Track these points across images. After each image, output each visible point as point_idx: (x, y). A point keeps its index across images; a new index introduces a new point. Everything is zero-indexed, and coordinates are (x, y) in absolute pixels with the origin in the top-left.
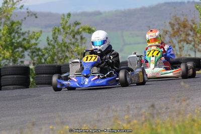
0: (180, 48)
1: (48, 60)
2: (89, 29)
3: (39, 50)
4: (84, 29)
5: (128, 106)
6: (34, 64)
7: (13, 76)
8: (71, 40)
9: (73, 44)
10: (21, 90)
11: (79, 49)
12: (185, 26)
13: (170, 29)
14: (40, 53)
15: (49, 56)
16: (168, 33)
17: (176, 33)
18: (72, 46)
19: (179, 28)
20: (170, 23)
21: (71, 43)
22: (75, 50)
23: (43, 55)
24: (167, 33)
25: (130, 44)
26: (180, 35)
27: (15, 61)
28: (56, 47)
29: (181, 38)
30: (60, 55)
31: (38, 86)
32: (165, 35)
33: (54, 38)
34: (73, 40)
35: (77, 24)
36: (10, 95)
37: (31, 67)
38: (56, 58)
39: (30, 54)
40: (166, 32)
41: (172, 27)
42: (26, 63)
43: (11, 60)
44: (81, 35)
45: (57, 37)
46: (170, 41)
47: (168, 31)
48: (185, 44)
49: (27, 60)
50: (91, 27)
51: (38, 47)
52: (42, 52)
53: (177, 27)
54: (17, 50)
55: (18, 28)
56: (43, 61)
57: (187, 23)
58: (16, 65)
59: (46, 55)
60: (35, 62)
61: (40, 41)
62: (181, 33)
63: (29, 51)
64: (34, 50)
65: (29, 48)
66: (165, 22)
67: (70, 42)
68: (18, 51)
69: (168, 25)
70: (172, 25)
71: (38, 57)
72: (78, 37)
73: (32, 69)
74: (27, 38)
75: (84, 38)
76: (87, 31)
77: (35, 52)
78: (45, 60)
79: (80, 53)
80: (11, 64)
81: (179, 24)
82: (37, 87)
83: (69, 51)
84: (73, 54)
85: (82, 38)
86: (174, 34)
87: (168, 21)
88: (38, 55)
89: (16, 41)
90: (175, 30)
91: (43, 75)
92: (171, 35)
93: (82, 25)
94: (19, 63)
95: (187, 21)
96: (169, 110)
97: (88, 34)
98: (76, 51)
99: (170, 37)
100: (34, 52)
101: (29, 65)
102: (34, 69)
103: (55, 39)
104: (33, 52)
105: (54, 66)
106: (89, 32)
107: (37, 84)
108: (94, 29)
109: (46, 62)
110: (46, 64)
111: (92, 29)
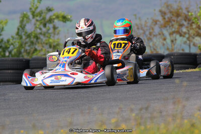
0: (172, 41)
2: (64, 17)
4: (57, 17)
8: (40, 29)
9: (44, 35)
11: (51, 40)
12: (178, 15)
13: (160, 18)
15: (14, 48)
16: (158, 23)
17: (167, 23)
18: (42, 37)
19: (171, 17)
20: (160, 11)
21: (41, 34)
24: (156, 23)
26: (173, 25)
28: (24, 37)
29: (173, 30)
30: (27, 48)
32: (155, 25)
34: (44, 30)
35: (49, 10)
38: (23, 50)
40: (155, 22)
41: (162, 16)
44: (54, 24)
45: (25, 25)
47: (159, 21)
48: (178, 37)
50: (65, 15)
53: (168, 15)
56: (7, 54)
57: (180, 11)
59: (11, 47)
62: (173, 23)
66: (155, 10)
67: (40, 31)
69: (157, 13)
72: (50, 26)
75: (58, 28)
76: (61, 19)
78: (10, 53)
79: (52, 45)
81: (171, 12)
83: (39, 43)
84: (43, 47)
85: (55, 28)
86: (165, 24)
87: (157, 9)
90: (167, 19)
91: (7, 71)
92: (161, 25)
93: (55, 12)
95: (181, 9)
97: (62, 23)
98: (47, 43)
99: (160, 28)
103: (23, 27)
105: (21, 61)
106: (63, 21)
108: (69, 17)
109: (10, 56)
110: (11, 58)
111: (67, 17)
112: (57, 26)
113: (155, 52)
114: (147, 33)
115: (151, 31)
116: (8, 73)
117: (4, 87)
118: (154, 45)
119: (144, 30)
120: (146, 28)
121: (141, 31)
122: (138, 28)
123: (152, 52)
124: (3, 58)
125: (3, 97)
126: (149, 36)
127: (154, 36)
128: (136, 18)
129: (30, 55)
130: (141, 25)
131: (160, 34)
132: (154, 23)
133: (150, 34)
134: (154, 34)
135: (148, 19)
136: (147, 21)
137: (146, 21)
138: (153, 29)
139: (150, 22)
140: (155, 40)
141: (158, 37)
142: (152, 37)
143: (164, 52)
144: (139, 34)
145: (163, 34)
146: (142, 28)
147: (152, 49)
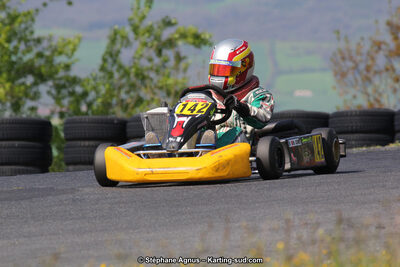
1: (95, 107)
2: (197, 37)
3: (75, 81)
4: (183, 36)
5: (288, 221)
6: (62, 115)
7: (11, 143)
8: (150, 60)
9: (157, 71)
10: (32, 176)
11: (170, 81)
13: (388, 38)
14: (78, 89)
15: (98, 97)
16: (383, 47)
18: (152, 75)
20: (389, 24)
21: (151, 69)
22: (161, 84)
23: (85, 94)
24: (380, 48)
25: (290, 72)
27: (16, 107)
28: (116, 75)
30: (123, 95)
31: (71, 168)
32: (377, 52)
33: (110, 55)
34: (157, 61)
35: (168, 23)
36: (5, 189)
37: (56, 121)
38: (114, 101)
39: (54, 92)
40: (378, 45)
41: (393, 34)
42: (43, 112)
43: (8, 104)
44: (176, 49)
45: (119, 52)
46: (389, 67)
47: (385, 43)
49: (46, 105)
50: (200, 31)
51: (73, 73)
52: (82, 87)
54: (22, 80)
55: (26, 29)
56: (84, 108)
58: (18, 117)
59: (92, 95)
60: (64, 110)
61: (78, 60)
63: (50, 83)
64: (62, 82)
65: (51, 76)
66: (377, 22)
67: (149, 65)
68: (23, 84)
69: (383, 27)
70: (394, 29)
71: (72, 99)
72: (169, 53)
73: (56, 128)
74: (47, 53)
75: (185, 58)
76: (190, 40)
77: (66, 86)
78: (89, 105)
79: (173, 91)
80: (8, 114)
82: (68, 171)
83: (146, 87)
84: (154, 94)
85: (179, 58)
86: (398, 49)
87: (383, 20)
88: (72, 94)
89: (21, 59)
91: (82, 143)
92: (390, 51)
93: (181, 27)
94: (25, 113)
96: (383, 231)
97: (192, 48)
98: (162, 87)
99: (387, 57)
100: (64, 86)
101: (49, 118)
102: (60, 128)
103: (114, 56)
104: (59, 88)
105: (111, 122)
106: (194, 44)
107: (68, 164)
108: (207, 37)
109: (90, 112)
110: (91, 116)
111: (203, 36)
112: (183, 54)
113: (377, 106)
114: (362, 67)
115: (370, 62)
116: (84, 146)
117: (73, 174)
118: (376, 91)
119: (354, 62)
120: (359, 58)
121: (350, 64)
122: (343, 58)
123: (371, 105)
124: (75, 117)
125: (71, 196)
126: (365, 72)
127: (376, 73)
128: (339, 39)
129: (129, 110)
130: (349, 51)
131: (387, 70)
132: (376, 48)
133: (368, 69)
134: (375, 68)
135: (362, 39)
136: (362, 44)
137: (359, 44)
138: (373, 59)
139: (367, 47)
140: (376, 80)
141: (384, 75)
142: (371, 75)
143: (395, 106)
144: (345, 69)
145: (394, 70)
146: (351, 58)
147: (372, 99)
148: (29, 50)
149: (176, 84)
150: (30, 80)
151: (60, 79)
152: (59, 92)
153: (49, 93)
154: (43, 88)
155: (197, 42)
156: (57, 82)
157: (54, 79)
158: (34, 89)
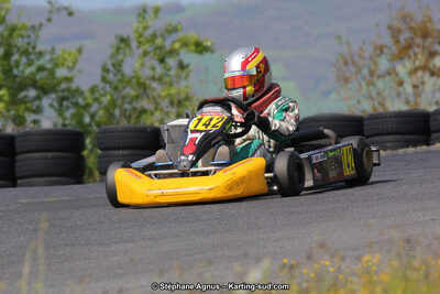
0: (415, 87)
1: (97, 118)
2: (198, 44)
3: (79, 92)
4: (185, 44)
8: (153, 69)
9: (160, 80)
11: (173, 91)
12: (425, 35)
13: (387, 40)
14: (80, 100)
15: (100, 109)
16: (385, 50)
17: (404, 52)
18: (155, 85)
19: (412, 39)
20: (390, 27)
21: (153, 79)
22: (163, 94)
23: (87, 106)
24: (382, 52)
26: (416, 55)
29: (417, 63)
30: (127, 106)
32: (379, 55)
33: (113, 65)
34: (159, 70)
35: (172, 30)
38: (117, 112)
39: (56, 104)
40: (380, 50)
41: (393, 37)
44: (178, 57)
45: (122, 62)
46: (391, 70)
47: (386, 46)
48: (427, 77)
49: (48, 118)
50: (201, 39)
51: (74, 86)
52: (84, 98)
53: (406, 35)
54: (23, 94)
57: (429, 25)
59: (95, 107)
60: (67, 122)
62: (417, 50)
63: (53, 96)
64: (66, 94)
65: (53, 89)
66: (377, 26)
68: (25, 97)
69: (384, 30)
70: (395, 33)
71: (75, 110)
72: (172, 62)
74: (49, 66)
75: (187, 66)
76: (193, 48)
78: (92, 117)
79: (176, 100)
81: (411, 29)
83: (148, 97)
84: (157, 103)
85: (182, 66)
86: (400, 52)
87: (384, 23)
88: (77, 104)
89: (22, 72)
90: (403, 43)
92: (393, 55)
93: (180, 35)
94: (29, 126)
95: (430, 21)
97: (194, 55)
98: (165, 97)
99: (389, 60)
100: (67, 98)
103: (118, 66)
104: (63, 99)
106: (197, 52)
108: (209, 44)
109: (93, 123)
111: (205, 44)
112: (185, 62)
113: (380, 110)
114: (365, 72)
115: (373, 67)
118: (379, 94)
119: (357, 67)
120: (361, 62)
121: (353, 69)
122: (346, 64)
123: (375, 109)
126: (368, 77)
127: (379, 76)
128: (340, 44)
130: (352, 55)
131: (389, 73)
132: (379, 52)
133: (372, 73)
134: (379, 72)
135: (364, 42)
136: (364, 47)
137: (361, 49)
138: (375, 63)
139: (369, 51)
140: (380, 84)
141: (387, 78)
142: (374, 79)
144: (348, 75)
145: (397, 74)
146: (354, 63)
147: (376, 103)
148: (30, 63)
149: (179, 93)
150: (32, 93)
151: (63, 91)
152: (61, 105)
153: (51, 105)
154: (46, 102)
155: (199, 49)
156: (60, 94)
157: (56, 92)
158: (37, 103)
